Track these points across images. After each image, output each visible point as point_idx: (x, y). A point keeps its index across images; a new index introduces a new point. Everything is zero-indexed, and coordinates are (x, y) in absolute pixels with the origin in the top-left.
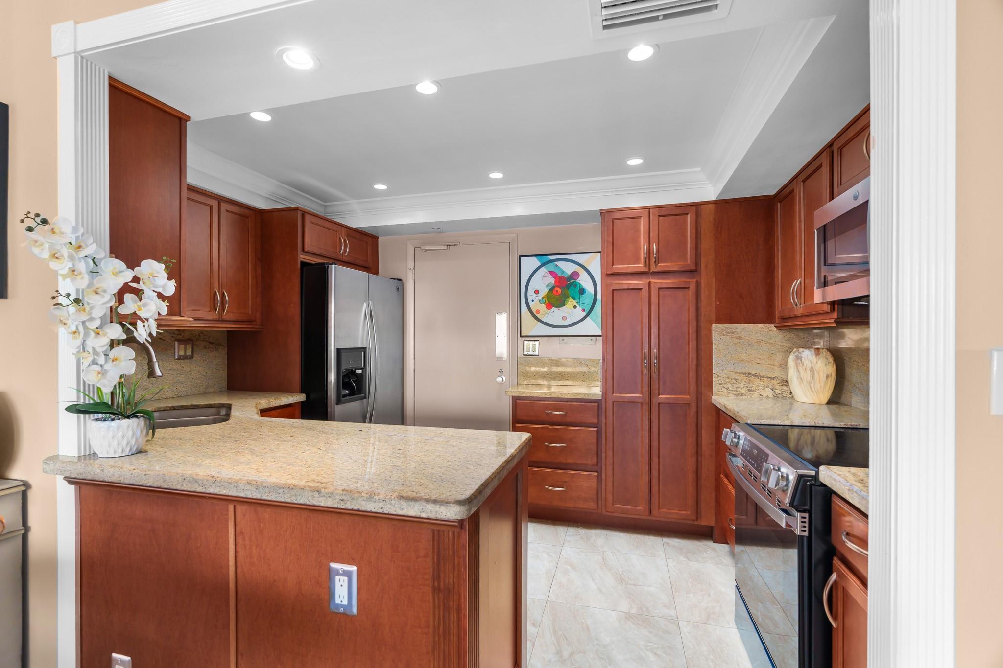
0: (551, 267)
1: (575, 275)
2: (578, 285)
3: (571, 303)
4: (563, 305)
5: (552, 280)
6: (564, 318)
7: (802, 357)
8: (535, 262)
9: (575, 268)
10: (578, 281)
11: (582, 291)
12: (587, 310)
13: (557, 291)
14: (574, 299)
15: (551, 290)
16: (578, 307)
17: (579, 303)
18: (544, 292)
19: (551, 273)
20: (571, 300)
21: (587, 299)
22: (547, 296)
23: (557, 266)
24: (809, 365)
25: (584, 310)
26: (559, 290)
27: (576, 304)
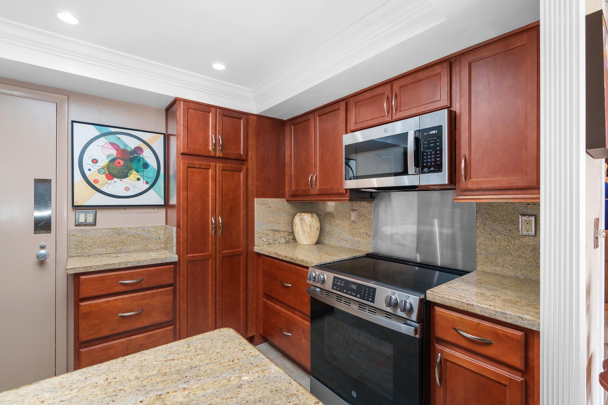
0: (113, 139)
1: (138, 150)
2: (142, 160)
3: (134, 175)
4: (126, 176)
5: (114, 153)
6: (127, 189)
7: (304, 218)
8: (94, 131)
9: (138, 143)
10: (141, 156)
11: (146, 166)
12: (151, 183)
13: (119, 163)
14: (138, 172)
15: (113, 161)
16: (142, 179)
17: (143, 176)
18: (103, 162)
19: (113, 144)
20: (134, 172)
21: (151, 173)
22: (108, 167)
23: (119, 138)
24: (309, 223)
25: (147, 183)
26: (122, 162)
27: (140, 177)
